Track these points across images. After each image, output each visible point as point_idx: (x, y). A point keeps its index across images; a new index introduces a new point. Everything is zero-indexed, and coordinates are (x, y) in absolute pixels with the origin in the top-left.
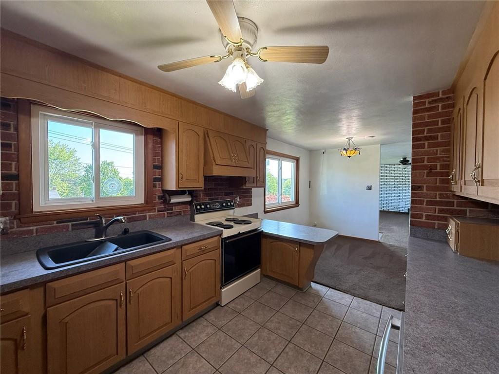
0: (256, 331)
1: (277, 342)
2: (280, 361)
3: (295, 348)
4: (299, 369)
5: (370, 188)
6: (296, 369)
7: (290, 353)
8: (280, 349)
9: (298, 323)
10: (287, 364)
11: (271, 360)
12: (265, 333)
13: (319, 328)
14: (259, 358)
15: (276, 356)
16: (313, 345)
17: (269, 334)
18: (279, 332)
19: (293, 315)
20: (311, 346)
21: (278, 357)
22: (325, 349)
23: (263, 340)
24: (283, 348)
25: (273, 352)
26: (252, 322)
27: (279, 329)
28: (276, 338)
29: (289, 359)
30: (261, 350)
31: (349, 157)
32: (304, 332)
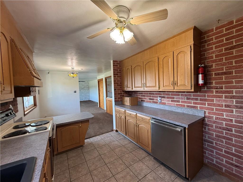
0: (91, 176)
1: (103, 169)
2: (113, 172)
3: (110, 164)
4: (120, 166)
5: (75, 92)
6: (119, 168)
7: (112, 166)
8: (108, 169)
9: (99, 157)
10: (116, 170)
11: (111, 175)
12: (95, 172)
13: (106, 152)
14: (108, 180)
15: (110, 172)
16: (112, 157)
17: (97, 171)
18: (98, 166)
19: (93, 156)
20: (112, 158)
21: (111, 172)
22: (115, 155)
23: (99, 175)
24: (108, 168)
25: (107, 173)
26: (84, 176)
27: (97, 165)
28: (101, 169)
29: (113, 168)
30: (104, 178)
31: (73, 77)
32: (104, 157)
